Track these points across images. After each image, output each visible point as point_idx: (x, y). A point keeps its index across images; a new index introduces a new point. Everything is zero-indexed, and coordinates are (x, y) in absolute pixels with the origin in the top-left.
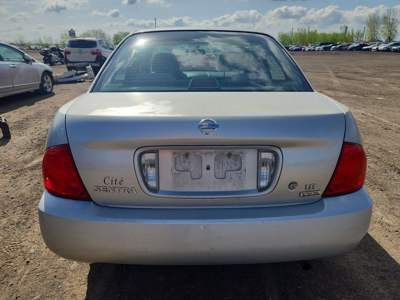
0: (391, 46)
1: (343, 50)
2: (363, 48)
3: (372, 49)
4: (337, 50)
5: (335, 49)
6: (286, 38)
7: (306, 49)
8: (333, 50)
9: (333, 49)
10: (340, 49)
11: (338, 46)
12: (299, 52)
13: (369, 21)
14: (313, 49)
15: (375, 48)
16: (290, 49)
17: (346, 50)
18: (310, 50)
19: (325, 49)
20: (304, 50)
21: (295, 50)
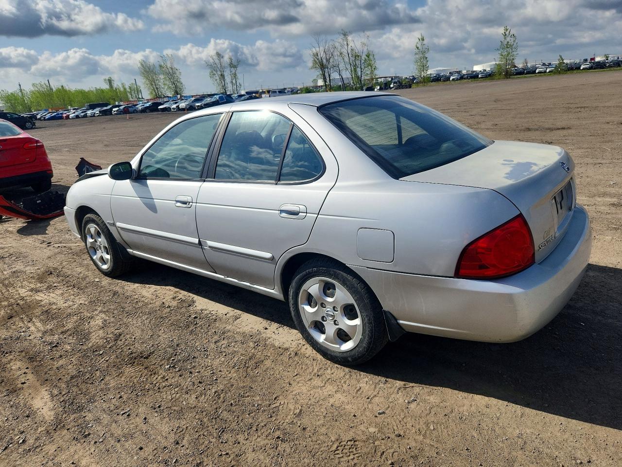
0: (193, 102)
1: (131, 113)
2: (159, 108)
3: (171, 109)
4: (122, 113)
5: (120, 113)
6: (15, 99)
7: (70, 116)
8: (116, 114)
9: (115, 112)
10: (126, 111)
11: (121, 108)
12: (59, 122)
13: (143, 71)
14: (83, 114)
15: (174, 106)
16: (41, 118)
17: (136, 111)
18: (77, 117)
19: (104, 113)
20: (68, 117)
21: (49, 119)
